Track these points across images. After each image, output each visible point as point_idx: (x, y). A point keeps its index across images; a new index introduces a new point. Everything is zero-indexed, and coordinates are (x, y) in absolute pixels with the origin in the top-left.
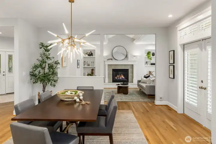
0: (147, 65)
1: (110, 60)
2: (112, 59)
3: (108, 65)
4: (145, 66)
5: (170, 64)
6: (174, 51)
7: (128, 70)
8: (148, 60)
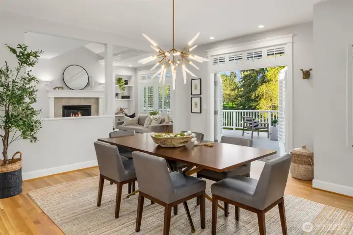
0: (118, 98)
1: (61, 90)
2: (62, 88)
3: (55, 98)
4: (116, 100)
5: (193, 96)
6: (201, 79)
7: (89, 107)
8: (119, 91)
